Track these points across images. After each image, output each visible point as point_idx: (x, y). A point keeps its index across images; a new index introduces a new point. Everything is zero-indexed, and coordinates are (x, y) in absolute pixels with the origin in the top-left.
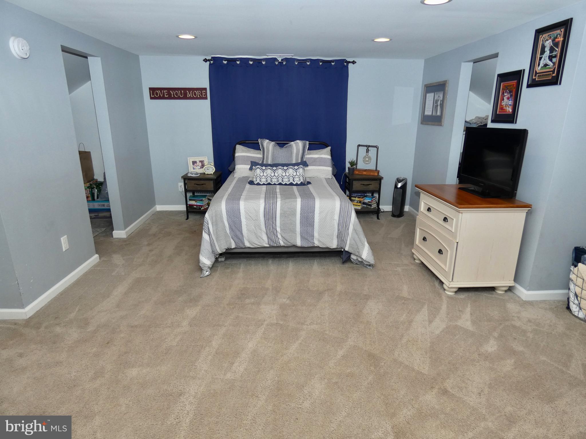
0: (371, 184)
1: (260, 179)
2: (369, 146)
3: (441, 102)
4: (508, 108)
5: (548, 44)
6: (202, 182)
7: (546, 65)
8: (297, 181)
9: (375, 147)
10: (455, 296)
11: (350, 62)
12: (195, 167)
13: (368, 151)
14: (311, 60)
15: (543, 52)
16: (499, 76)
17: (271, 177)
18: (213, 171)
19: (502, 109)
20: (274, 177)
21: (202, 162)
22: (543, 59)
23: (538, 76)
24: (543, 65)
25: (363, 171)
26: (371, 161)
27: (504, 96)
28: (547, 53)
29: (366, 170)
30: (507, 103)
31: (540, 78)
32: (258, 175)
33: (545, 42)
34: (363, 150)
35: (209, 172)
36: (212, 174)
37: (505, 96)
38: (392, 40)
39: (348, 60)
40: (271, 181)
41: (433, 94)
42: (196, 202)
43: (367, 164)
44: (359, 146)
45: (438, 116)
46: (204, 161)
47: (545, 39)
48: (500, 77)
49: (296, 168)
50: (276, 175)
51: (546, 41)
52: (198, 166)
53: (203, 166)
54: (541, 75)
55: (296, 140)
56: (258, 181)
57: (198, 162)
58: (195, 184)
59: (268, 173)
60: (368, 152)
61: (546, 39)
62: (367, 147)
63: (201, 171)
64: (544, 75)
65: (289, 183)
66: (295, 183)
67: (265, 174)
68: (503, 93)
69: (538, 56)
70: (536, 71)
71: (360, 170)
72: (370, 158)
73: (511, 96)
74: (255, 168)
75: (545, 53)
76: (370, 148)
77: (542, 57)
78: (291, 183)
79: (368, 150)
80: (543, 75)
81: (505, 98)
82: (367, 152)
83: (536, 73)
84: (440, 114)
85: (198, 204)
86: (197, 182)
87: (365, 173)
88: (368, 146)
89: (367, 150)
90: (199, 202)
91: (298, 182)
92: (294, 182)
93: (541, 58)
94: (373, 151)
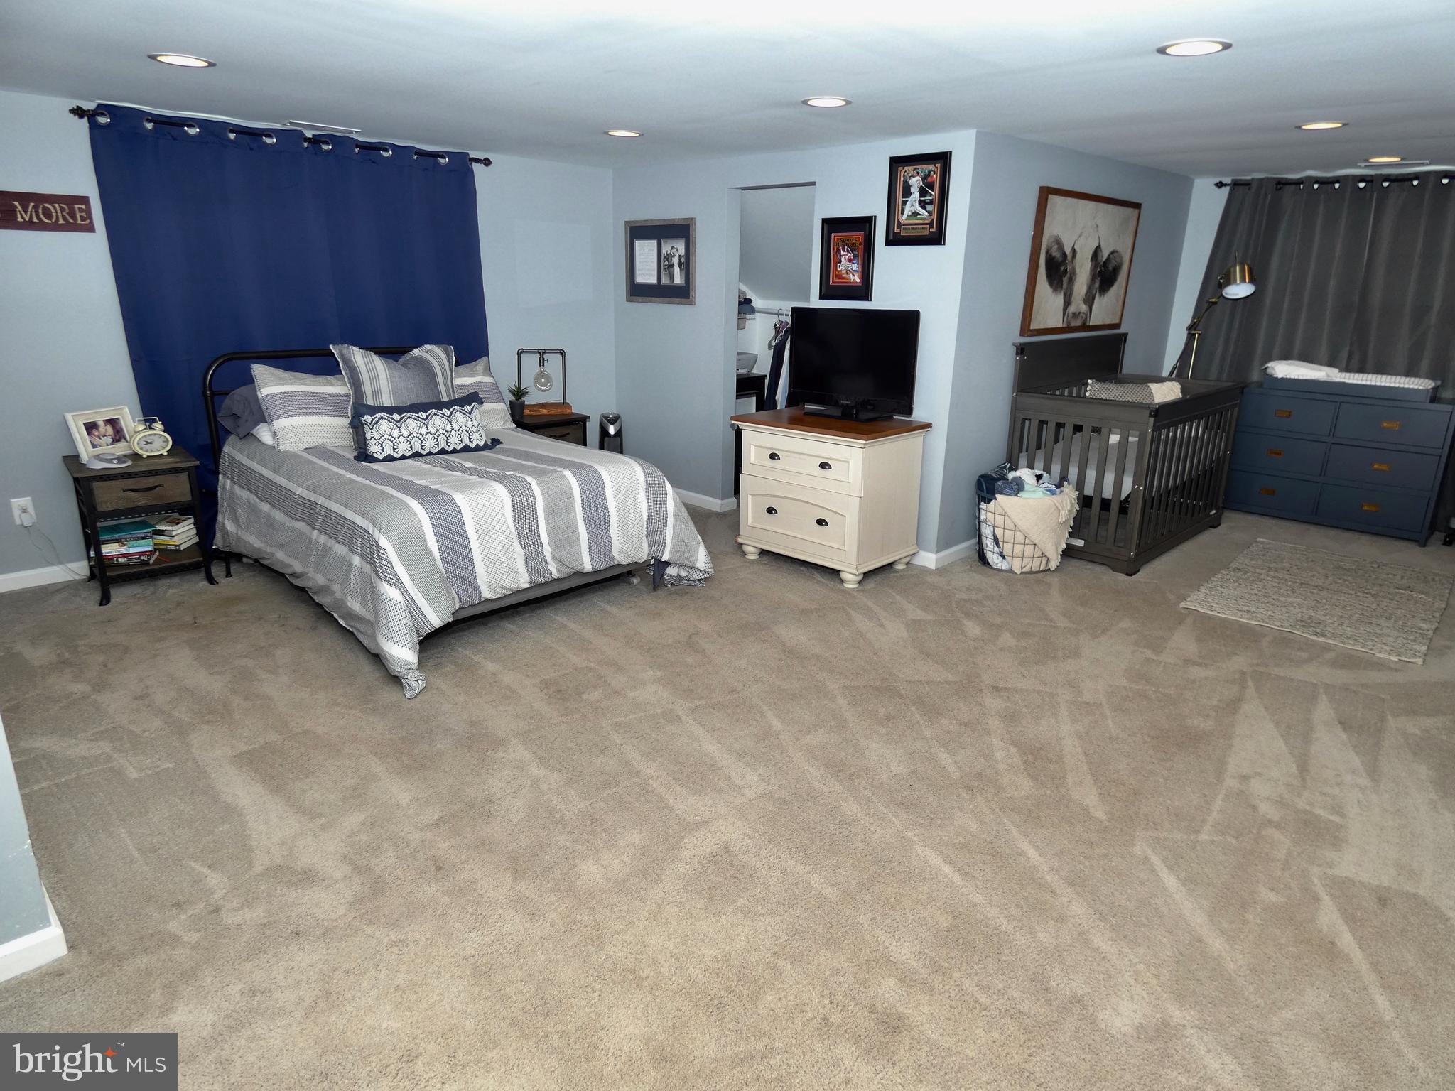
0: (568, 434)
1: (394, 445)
2: (545, 352)
3: (683, 260)
4: (851, 276)
5: (916, 182)
6: (152, 481)
7: (915, 214)
8: (478, 439)
9: (561, 352)
10: (861, 588)
11: (477, 161)
12: (97, 441)
13: (542, 362)
14: (394, 147)
15: (907, 193)
16: (825, 221)
17: (421, 437)
18: (164, 448)
19: (840, 276)
20: (429, 436)
21: (112, 422)
22: (908, 204)
23: (904, 229)
24: (910, 214)
25: (539, 408)
26: (551, 386)
27: (841, 256)
28: (916, 195)
29: (543, 405)
30: (848, 269)
31: (906, 233)
32: (386, 436)
33: (910, 179)
34: (531, 362)
35: (152, 451)
36: (166, 454)
37: (844, 255)
38: (643, 135)
39: (473, 154)
40: (422, 446)
41: (655, 242)
42: (124, 545)
43: (545, 391)
44: (521, 352)
45: (678, 287)
46: (117, 419)
47: (908, 174)
48: (827, 223)
49: (466, 410)
50: (432, 430)
51: (910, 177)
52: (105, 436)
53: (119, 436)
54: (909, 229)
55: (423, 345)
56: (388, 450)
57: (101, 424)
58: (125, 490)
59: (411, 428)
60: (543, 365)
61: (910, 175)
62: (540, 353)
63: (121, 449)
64: (916, 229)
65: (461, 446)
66: (473, 446)
67: (405, 433)
68: (838, 251)
69: (899, 198)
70: (898, 221)
71: (533, 406)
72: (548, 379)
73: (855, 256)
74: (373, 420)
75: (912, 196)
76: (546, 356)
77: (907, 201)
78: (467, 446)
79: (544, 360)
80: (912, 228)
81: (843, 259)
82: (540, 366)
83: (900, 225)
84: (683, 283)
85: (132, 550)
86: (131, 483)
87: (544, 411)
88: (542, 353)
89: (540, 361)
90: (133, 542)
91: (478, 442)
92: (472, 442)
93: (904, 203)
94: (553, 362)
